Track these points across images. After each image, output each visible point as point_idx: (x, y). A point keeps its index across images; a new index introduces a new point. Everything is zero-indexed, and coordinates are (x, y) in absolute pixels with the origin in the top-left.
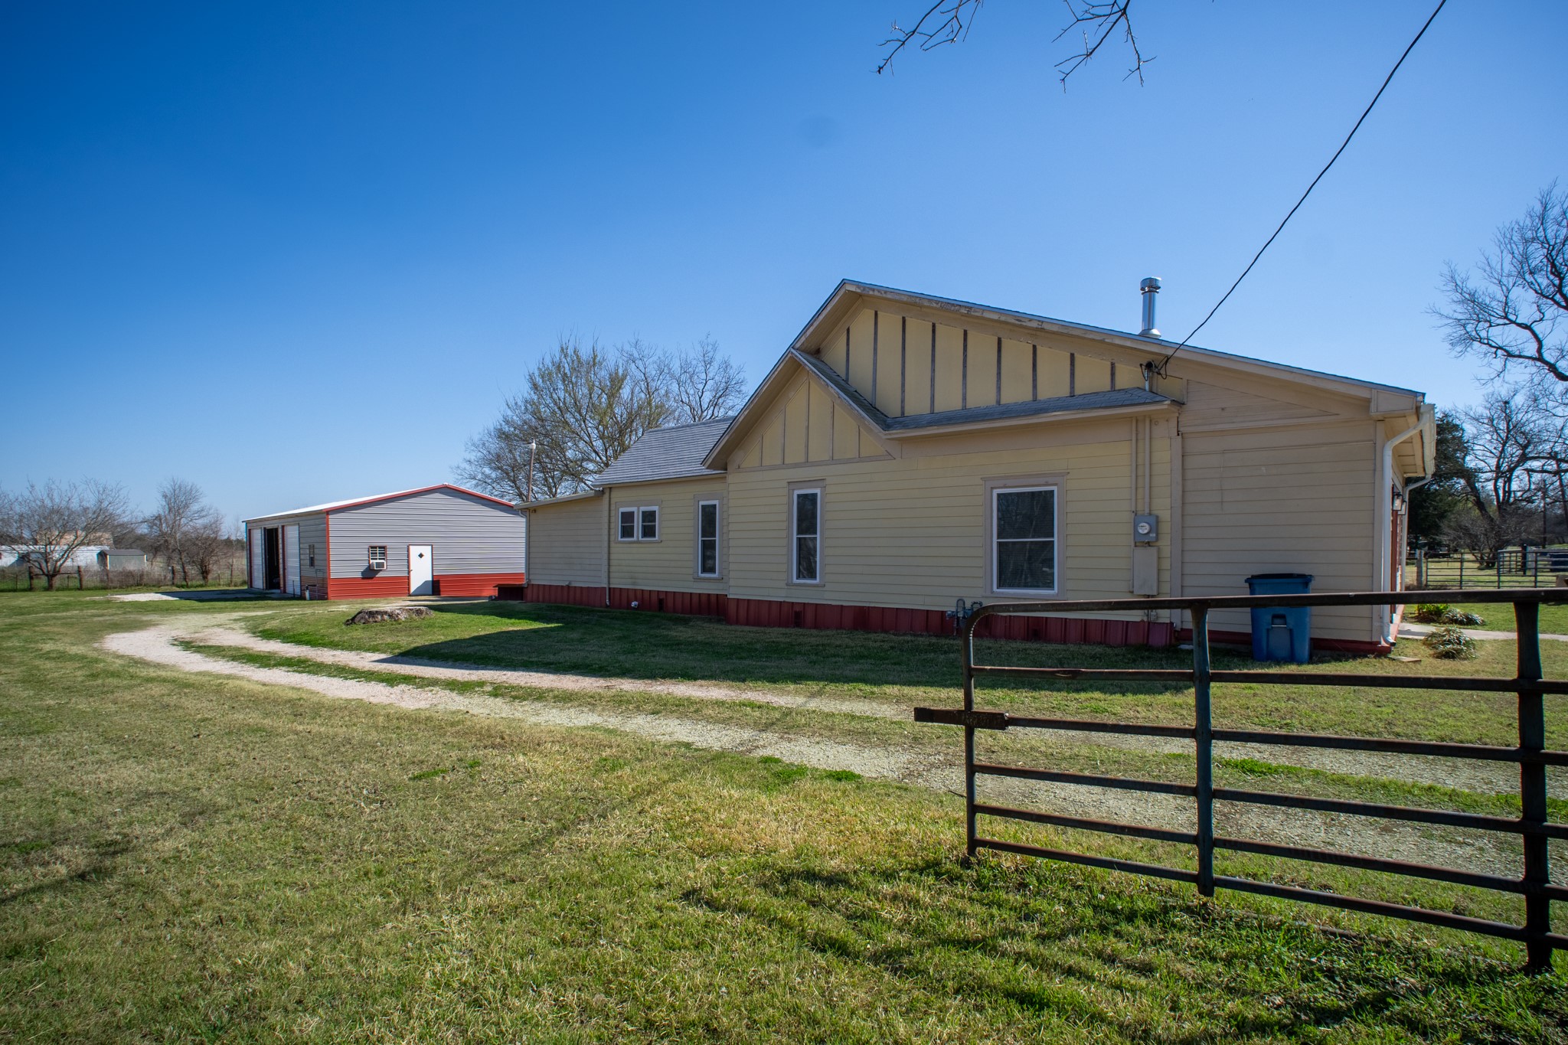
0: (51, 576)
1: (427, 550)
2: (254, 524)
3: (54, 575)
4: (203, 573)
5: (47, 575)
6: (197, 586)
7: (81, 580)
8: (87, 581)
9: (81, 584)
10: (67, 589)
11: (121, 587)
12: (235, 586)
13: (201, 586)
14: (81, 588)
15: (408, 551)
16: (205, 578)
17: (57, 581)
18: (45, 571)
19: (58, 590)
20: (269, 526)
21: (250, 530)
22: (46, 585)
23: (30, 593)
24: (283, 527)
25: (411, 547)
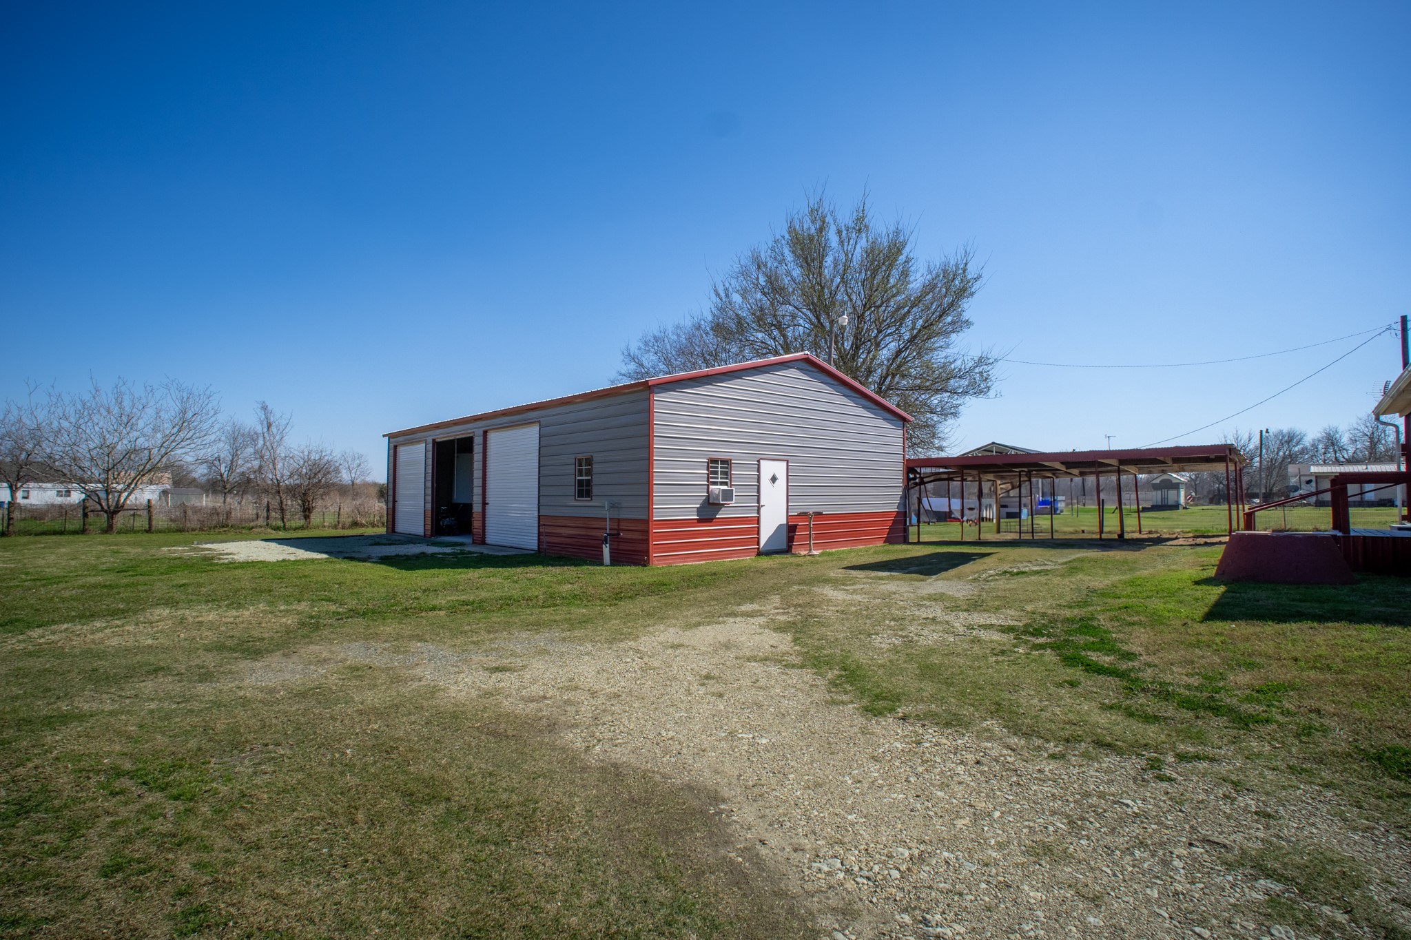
0: (112, 513)
1: (779, 468)
2: (401, 439)
3: (115, 512)
4: (304, 511)
5: (106, 512)
6: (296, 529)
7: (150, 519)
8: (160, 521)
9: (150, 524)
10: (133, 531)
11: (201, 529)
12: (343, 528)
13: (302, 528)
14: (149, 531)
15: (759, 465)
16: (307, 517)
17: (119, 520)
18: (106, 508)
19: (119, 533)
20: (442, 436)
21: (395, 447)
22: (105, 525)
23: (81, 538)
24: (485, 433)
25: (762, 462)
